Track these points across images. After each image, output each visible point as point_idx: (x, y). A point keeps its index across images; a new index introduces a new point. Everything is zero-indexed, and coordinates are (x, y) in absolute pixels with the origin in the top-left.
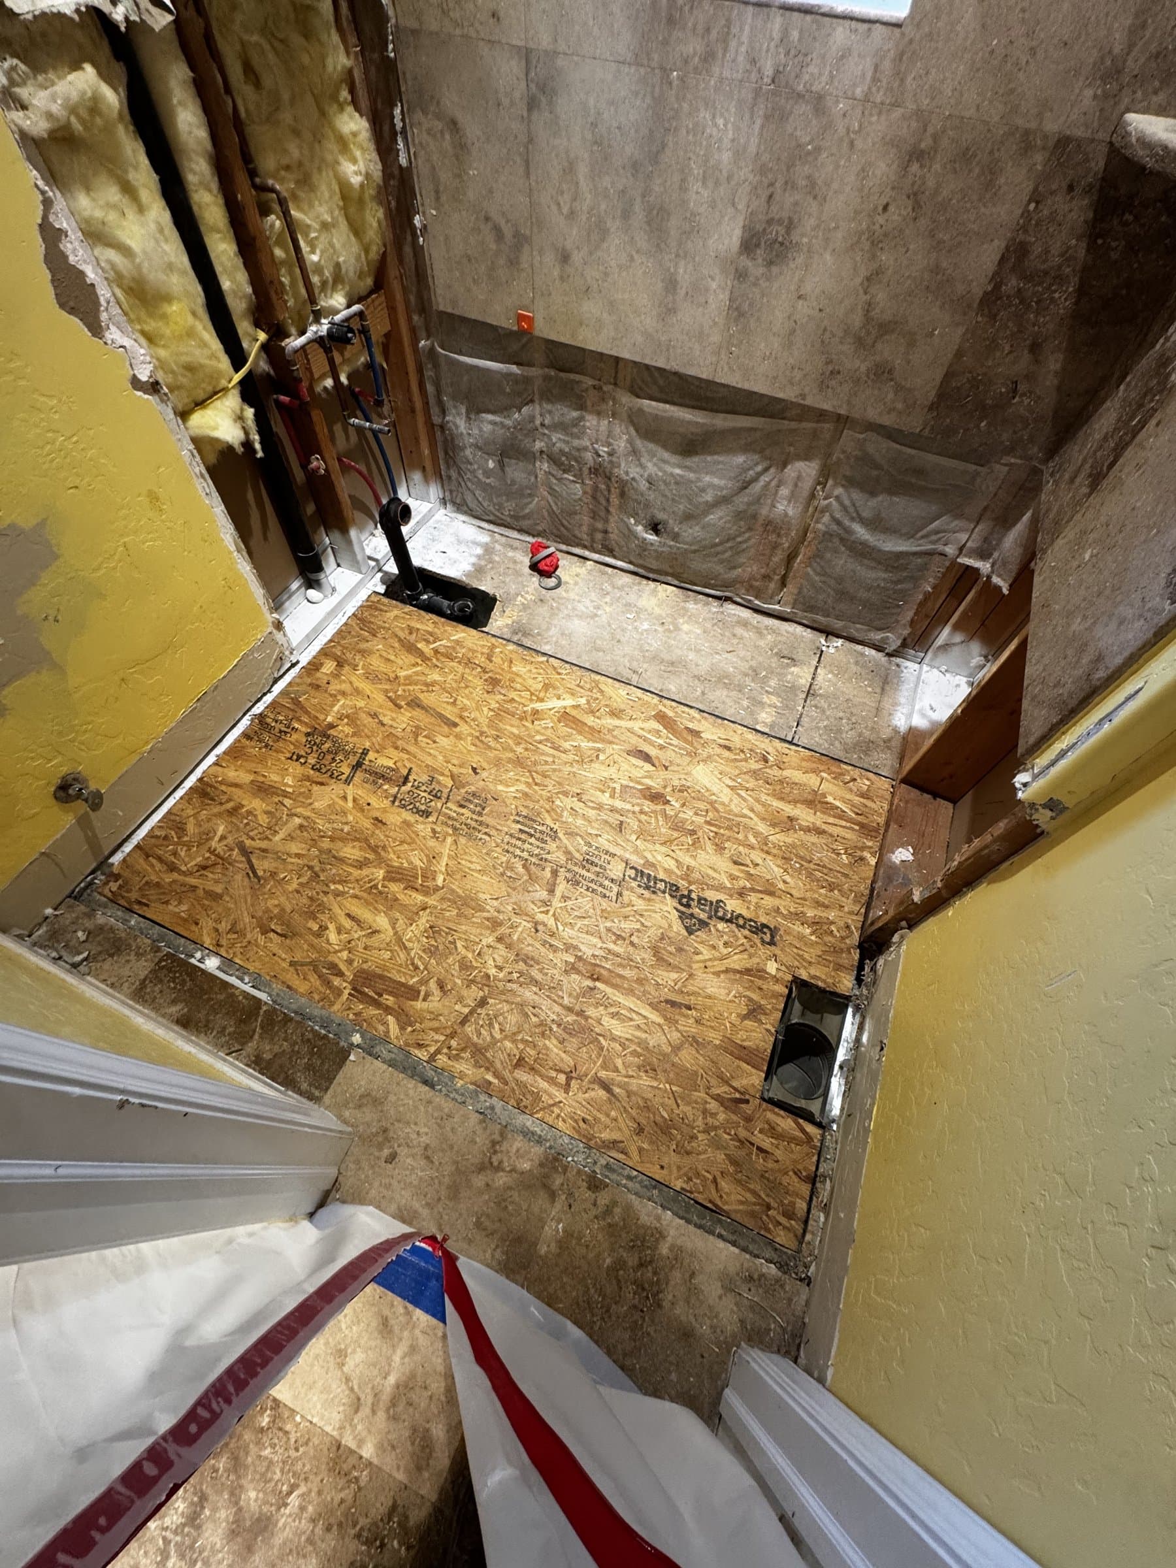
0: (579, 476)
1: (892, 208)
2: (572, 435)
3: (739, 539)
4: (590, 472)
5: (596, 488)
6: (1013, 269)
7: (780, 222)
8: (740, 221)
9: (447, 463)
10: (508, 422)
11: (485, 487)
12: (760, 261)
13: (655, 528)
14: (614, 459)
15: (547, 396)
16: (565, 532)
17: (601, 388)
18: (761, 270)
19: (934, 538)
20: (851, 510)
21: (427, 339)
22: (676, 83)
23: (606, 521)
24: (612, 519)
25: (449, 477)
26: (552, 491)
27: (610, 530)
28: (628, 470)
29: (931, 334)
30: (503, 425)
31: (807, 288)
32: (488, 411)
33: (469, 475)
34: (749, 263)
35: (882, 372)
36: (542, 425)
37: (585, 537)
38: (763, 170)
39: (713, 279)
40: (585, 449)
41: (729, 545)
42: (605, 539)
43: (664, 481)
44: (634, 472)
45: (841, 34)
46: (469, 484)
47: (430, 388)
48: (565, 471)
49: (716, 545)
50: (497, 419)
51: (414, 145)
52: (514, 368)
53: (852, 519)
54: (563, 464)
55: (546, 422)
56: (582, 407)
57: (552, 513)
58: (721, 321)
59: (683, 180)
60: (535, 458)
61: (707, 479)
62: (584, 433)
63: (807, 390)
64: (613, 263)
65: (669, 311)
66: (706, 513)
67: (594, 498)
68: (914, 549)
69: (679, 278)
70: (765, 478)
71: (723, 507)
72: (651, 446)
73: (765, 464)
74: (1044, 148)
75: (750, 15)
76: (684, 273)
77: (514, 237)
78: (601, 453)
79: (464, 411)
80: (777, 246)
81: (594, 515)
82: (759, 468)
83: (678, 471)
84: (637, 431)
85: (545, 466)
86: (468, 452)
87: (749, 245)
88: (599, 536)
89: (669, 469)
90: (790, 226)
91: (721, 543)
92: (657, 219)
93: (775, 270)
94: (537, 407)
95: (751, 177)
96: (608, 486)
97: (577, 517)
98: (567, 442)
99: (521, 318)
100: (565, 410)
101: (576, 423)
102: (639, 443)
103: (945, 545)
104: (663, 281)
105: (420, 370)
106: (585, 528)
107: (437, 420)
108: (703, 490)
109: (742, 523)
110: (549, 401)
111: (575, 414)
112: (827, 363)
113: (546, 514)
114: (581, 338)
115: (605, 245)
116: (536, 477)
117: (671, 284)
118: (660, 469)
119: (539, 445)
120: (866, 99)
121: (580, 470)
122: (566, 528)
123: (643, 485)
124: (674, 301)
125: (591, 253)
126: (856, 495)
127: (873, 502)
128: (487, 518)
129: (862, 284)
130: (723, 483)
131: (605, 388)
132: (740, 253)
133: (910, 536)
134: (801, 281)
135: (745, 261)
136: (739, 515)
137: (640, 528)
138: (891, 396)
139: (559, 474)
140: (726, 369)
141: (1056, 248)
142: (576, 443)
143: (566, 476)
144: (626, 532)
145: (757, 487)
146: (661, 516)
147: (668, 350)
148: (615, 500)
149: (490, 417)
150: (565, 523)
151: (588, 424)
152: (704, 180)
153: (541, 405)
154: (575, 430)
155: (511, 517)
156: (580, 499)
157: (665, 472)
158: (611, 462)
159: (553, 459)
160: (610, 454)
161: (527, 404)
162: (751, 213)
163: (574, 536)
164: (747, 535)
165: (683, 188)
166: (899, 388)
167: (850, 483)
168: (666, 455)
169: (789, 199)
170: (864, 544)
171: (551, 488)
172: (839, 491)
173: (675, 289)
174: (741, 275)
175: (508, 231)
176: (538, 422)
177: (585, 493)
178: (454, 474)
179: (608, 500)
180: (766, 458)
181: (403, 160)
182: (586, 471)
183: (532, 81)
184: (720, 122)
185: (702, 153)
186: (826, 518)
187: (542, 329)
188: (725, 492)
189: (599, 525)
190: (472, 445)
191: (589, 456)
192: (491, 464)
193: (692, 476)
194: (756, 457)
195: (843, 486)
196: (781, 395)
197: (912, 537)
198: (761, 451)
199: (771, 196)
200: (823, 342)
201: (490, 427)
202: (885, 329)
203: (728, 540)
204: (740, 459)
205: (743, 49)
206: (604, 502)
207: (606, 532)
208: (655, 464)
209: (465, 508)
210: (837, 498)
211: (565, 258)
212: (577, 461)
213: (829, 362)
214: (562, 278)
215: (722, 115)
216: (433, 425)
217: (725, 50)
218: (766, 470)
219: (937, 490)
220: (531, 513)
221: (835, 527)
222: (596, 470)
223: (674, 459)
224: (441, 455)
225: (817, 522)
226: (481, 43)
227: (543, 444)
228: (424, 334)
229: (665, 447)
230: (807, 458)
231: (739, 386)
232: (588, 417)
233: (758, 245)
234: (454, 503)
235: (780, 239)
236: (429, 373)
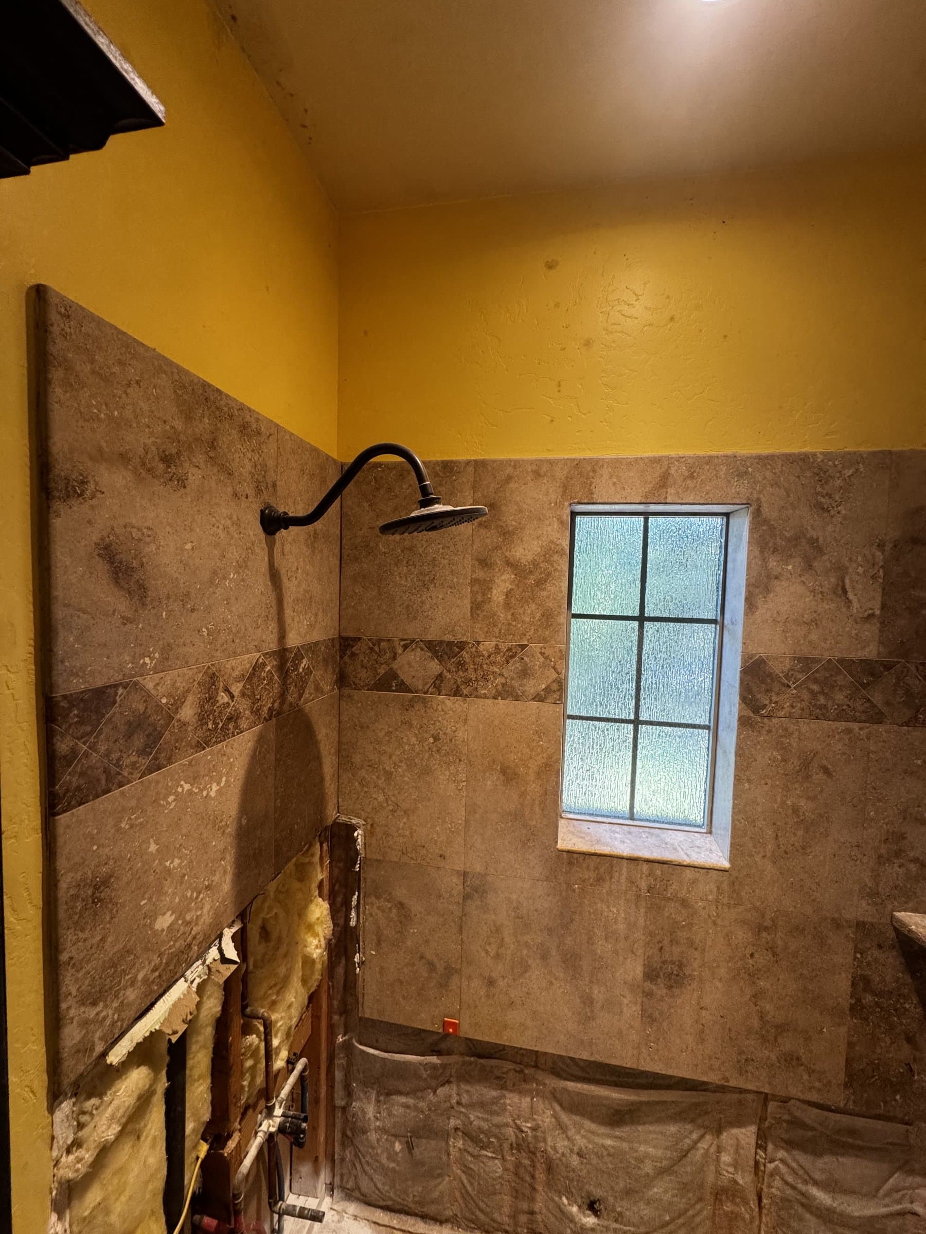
0: (499, 1151)
1: (756, 956)
2: (492, 1113)
3: (691, 1213)
4: (512, 1148)
5: (518, 1165)
6: (864, 990)
7: (673, 963)
8: (640, 961)
9: (343, 1144)
10: (422, 1105)
11: (385, 1171)
12: (662, 985)
13: (592, 1207)
14: (539, 1134)
15: (464, 1077)
16: (482, 1217)
17: (521, 1071)
18: (665, 991)
19: (897, 1196)
20: (801, 1172)
21: (344, 1035)
22: (577, 891)
23: (532, 1200)
24: (539, 1197)
25: (343, 1160)
26: (467, 1170)
27: (537, 1209)
28: (556, 1144)
29: (821, 1031)
30: (416, 1108)
31: (707, 1001)
32: (400, 1093)
33: (368, 1158)
34: (654, 987)
35: (791, 1060)
36: (459, 1103)
37: (506, 1219)
38: (651, 934)
39: (624, 997)
40: (507, 1125)
41: (681, 1221)
42: (531, 1222)
43: (596, 1154)
44: (562, 1144)
45: (689, 873)
46: (367, 1168)
47: (339, 1075)
48: (482, 1148)
49: (668, 1223)
50: (411, 1101)
51: (364, 913)
52: (434, 1059)
53: (806, 1182)
54: (481, 1141)
55: (463, 1101)
56: (503, 1087)
57: (465, 1194)
58: (637, 1023)
59: (590, 938)
60: (448, 1135)
61: (642, 1148)
62: (505, 1110)
63: (727, 1074)
64: (535, 986)
65: (587, 1019)
66: (648, 1186)
67: (516, 1174)
68: (884, 1210)
69: (594, 996)
70: (703, 1145)
71: (667, 1178)
72: (577, 1118)
73: (702, 1131)
74: (850, 927)
75: (625, 865)
76: (598, 993)
77: (445, 969)
78: (525, 1129)
79: (373, 1097)
80: (673, 977)
81: (516, 1194)
82: (695, 1136)
83: (609, 1142)
84: (561, 1105)
85: (460, 1144)
86: (373, 1136)
87: (651, 975)
88: (523, 1218)
89: (600, 1141)
90: (681, 966)
91: (672, 1220)
92: (571, 961)
93: (676, 991)
94: (455, 1087)
95: (643, 937)
96: (533, 1161)
97: (498, 1197)
98: (487, 1120)
99: (445, 1025)
100: (485, 1091)
101: (494, 1102)
102: (564, 1117)
103: (912, 1202)
104: (580, 998)
105: (331, 1059)
106: (506, 1210)
107: (339, 1102)
108: (640, 1160)
109: (691, 1195)
110: (467, 1082)
111: (494, 1093)
112: (739, 1054)
113: (458, 1194)
114: (505, 1038)
115: (527, 975)
116: (449, 1155)
117: (588, 1001)
118: (590, 1141)
119: (453, 1122)
120: (717, 901)
121: (501, 1145)
122: (482, 1211)
123: (575, 1161)
124: (592, 1011)
125: (514, 980)
126: (803, 1158)
127: (820, 1163)
128: (382, 1203)
129: (750, 1000)
130: (660, 1153)
131: (526, 1071)
132: (645, 981)
133: (872, 1195)
134: (700, 997)
135: (648, 985)
136: (684, 1188)
137: (575, 1209)
138: (806, 1077)
139: (476, 1151)
140: (648, 1059)
141: (888, 978)
142: (497, 1120)
143: (484, 1152)
144: (559, 1215)
145: (698, 1155)
146: (598, 1193)
147: (591, 1046)
148: (541, 1176)
149: (403, 1099)
150: (481, 1204)
151: (508, 1101)
152: (606, 938)
153: (458, 1086)
154: (495, 1108)
155: (415, 1203)
156: (500, 1177)
157: (597, 1144)
158: (535, 1137)
159: (468, 1135)
160: (534, 1129)
161: (443, 1085)
162: (648, 957)
163: (494, 1220)
164: (698, 1207)
165: (590, 941)
166: (810, 1072)
167: (790, 1145)
168: (593, 1126)
169: (676, 950)
170: (830, 1211)
171: (465, 1166)
172: (781, 1154)
173: (592, 1003)
174: (649, 994)
175: (440, 967)
176: (454, 1101)
177: (505, 1169)
178: (348, 1155)
179: (533, 1177)
180: (699, 1127)
181: (353, 923)
182: (506, 1146)
183: (468, 886)
184: (614, 910)
185: (602, 924)
186: (778, 1182)
187: (467, 1030)
188: (665, 1163)
189: (525, 1206)
190: (377, 1129)
191: (510, 1132)
192: (398, 1147)
193: (625, 1145)
194: (689, 1127)
195: (783, 1148)
196: (705, 1079)
197: (875, 1196)
198: (693, 1121)
199: (661, 948)
200: (730, 1038)
201: (401, 1110)
202: (781, 1029)
203: (679, 1217)
204: (672, 1129)
205: (623, 877)
206: (528, 1178)
207: (532, 1213)
208: (583, 1136)
209: (357, 1194)
210: (782, 1160)
211: (491, 982)
212: (496, 1137)
213: (741, 1053)
214: (488, 996)
215: (614, 906)
216: (334, 1107)
217: (611, 878)
218: (702, 1137)
219: (876, 1149)
220: (442, 1195)
221: (789, 1192)
222: (519, 1146)
223: (602, 1130)
224: (338, 1136)
225: (770, 1186)
226: (429, 868)
227: (459, 1122)
228: (342, 1030)
229: (592, 1119)
230: (739, 1122)
231: (664, 1072)
232: (508, 1095)
233: (658, 976)
234: (342, 1188)
235: (675, 972)
236: (340, 1061)
